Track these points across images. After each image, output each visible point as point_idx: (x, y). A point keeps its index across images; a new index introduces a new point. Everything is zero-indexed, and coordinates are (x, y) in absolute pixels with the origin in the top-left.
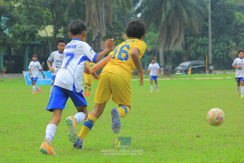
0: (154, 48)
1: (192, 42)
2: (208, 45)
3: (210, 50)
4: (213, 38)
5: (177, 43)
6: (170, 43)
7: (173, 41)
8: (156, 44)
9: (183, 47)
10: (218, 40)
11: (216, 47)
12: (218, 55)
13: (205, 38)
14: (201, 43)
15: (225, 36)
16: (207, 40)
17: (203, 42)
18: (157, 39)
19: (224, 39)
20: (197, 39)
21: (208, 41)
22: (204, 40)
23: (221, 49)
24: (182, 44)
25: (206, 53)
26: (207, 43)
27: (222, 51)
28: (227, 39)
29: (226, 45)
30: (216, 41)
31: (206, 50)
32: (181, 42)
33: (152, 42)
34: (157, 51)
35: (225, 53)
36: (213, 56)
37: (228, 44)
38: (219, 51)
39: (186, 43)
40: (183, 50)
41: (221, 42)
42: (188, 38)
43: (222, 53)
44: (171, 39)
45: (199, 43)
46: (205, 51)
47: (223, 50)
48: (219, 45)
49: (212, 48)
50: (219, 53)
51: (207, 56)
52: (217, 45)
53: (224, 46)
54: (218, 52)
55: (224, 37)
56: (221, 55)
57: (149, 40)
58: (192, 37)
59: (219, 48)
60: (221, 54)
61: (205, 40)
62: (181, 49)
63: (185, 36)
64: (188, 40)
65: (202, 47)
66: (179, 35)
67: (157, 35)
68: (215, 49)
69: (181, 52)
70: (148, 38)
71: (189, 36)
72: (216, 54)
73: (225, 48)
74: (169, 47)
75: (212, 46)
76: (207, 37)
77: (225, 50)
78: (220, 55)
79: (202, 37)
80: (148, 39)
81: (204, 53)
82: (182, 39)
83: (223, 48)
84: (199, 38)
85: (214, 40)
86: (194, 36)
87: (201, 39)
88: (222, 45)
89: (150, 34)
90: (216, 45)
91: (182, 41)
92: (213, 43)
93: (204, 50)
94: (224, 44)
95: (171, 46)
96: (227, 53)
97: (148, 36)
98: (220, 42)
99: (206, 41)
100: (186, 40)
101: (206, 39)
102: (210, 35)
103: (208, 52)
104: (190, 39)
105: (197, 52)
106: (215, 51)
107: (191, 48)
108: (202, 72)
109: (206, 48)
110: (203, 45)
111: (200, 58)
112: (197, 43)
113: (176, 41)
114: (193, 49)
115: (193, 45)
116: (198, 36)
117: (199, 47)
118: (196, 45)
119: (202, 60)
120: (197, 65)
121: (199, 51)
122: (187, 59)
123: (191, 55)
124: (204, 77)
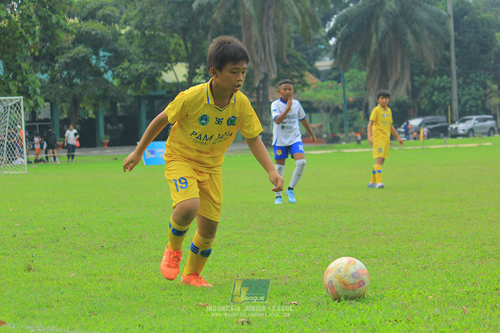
0: (359, 97)
1: (424, 84)
2: (450, 89)
3: (455, 97)
4: (458, 76)
7: (391, 83)
8: (362, 90)
9: (408, 94)
10: (468, 80)
11: (465, 92)
12: (468, 106)
13: (445, 77)
14: (439, 85)
15: (479, 74)
16: (449, 80)
17: (442, 85)
18: (365, 80)
19: (478, 79)
20: (433, 79)
21: (451, 83)
22: (443, 81)
23: (473, 95)
24: (407, 89)
25: (448, 103)
26: (449, 85)
27: (475, 99)
28: (482, 78)
29: (481, 89)
30: (464, 82)
31: (448, 98)
32: (404, 86)
33: (356, 86)
34: (365, 102)
35: (479, 102)
36: (460, 108)
37: (485, 86)
38: (470, 100)
39: (413, 86)
40: (409, 98)
41: (473, 83)
42: (416, 78)
43: (475, 102)
44: (387, 80)
45: (436, 87)
46: (446, 99)
47: (477, 97)
48: (469, 89)
49: (458, 95)
50: (470, 102)
51: (449, 107)
52: (467, 89)
53: (478, 90)
54: (468, 100)
55: (477, 76)
56: (473, 107)
57: (350, 83)
58: (423, 77)
59: (470, 94)
60: (474, 104)
61: (445, 81)
62: (406, 97)
63: (412, 75)
64: (417, 81)
65: (440, 93)
66: (402, 73)
67: (364, 74)
68: (463, 95)
69: (405, 101)
70: (348, 79)
71: (419, 75)
72: (465, 103)
73: (480, 93)
75: (458, 92)
76: (449, 75)
77: (480, 97)
79: (441, 76)
80: (349, 81)
81: (445, 103)
82: (407, 79)
83: (476, 94)
84: (436, 78)
85: (461, 80)
86: (427, 74)
87: (438, 78)
88: (474, 89)
89: (353, 73)
90: (464, 89)
91: (407, 84)
92: (459, 86)
93: (444, 98)
94: (478, 86)
96: (483, 102)
97: (349, 77)
98: (470, 84)
99: (448, 83)
100: (413, 81)
101: (446, 79)
102: (454, 73)
103: (451, 101)
104: (420, 80)
105: (433, 102)
106: (464, 99)
107: (423, 94)
108: (442, 135)
109: (448, 95)
110: (443, 89)
111: (438, 111)
112: (433, 86)
113: (397, 83)
114: (426, 96)
115: (426, 90)
116: (434, 74)
117: (436, 93)
118: (431, 89)
119: (441, 115)
120: (432, 123)
121: (437, 99)
122: (416, 113)
123: (422, 107)
124: (445, 143)
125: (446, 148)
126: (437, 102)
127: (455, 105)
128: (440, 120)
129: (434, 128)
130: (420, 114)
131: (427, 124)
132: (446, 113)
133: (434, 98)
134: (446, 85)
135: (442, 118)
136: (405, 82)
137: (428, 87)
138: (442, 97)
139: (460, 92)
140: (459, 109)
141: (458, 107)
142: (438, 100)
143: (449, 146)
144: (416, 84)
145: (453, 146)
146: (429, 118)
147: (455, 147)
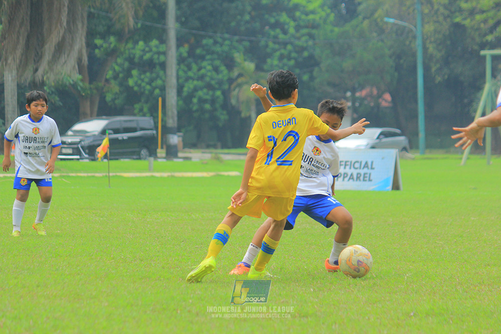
1: (113, 53)
2: (163, 66)
3: (172, 81)
4: (180, 42)
5: (62, 60)
6: (39, 58)
7: (49, 49)
9: (81, 72)
10: (198, 51)
11: (190, 74)
12: (195, 100)
13: (155, 42)
14: (141, 57)
15: (219, 40)
16: (162, 48)
17: (147, 56)
19: (218, 49)
20: (130, 45)
21: (164, 53)
22: (151, 50)
23: (208, 79)
24: (79, 61)
25: (157, 91)
26: (162, 58)
27: (209, 87)
28: (226, 48)
29: (223, 68)
30: (191, 53)
31: (159, 82)
32: (74, 55)
35: (218, 93)
36: (181, 103)
37: (230, 64)
38: (201, 89)
39: (91, 57)
40: (82, 80)
41: (208, 57)
42: (98, 42)
43: (211, 93)
44: (42, 43)
45: (136, 60)
46: (154, 84)
47: (213, 82)
48: (200, 69)
49: (178, 78)
50: (200, 93)
51: (160, 100)
52: (195, 67)
53: (216, 69)
54: (196, 89)
55: (216, 43)
56: (205, 101)
58: (112, 39)
59: (201, 78)
60: (208, 97)
61: (154, 49)
62: (77, 77)
63: (91, 35)
64: (99, 48)
65: (145, 72)
66: (70, 29)
68: (187, 79)
69: (74, 85)
71: (103, 37)
72: (191, 96)
73: (220, 76)
74: (36, 70)
75: (178, 71)
76: (162, 41)
77: (220, 83)
78: (202, 101)
79: (147, 39)
81: (152, 92)
82: (80, 43)
83: (212, 79)
84: (136, 43)
85: (184, 50)
86: (120, 36)
87: (141, 43)
88: (209, 67)
90: (190, 69)
91: (80, 52)
92: (181, 60)
93: (149, 83)
94: (217, 63)
95: (43, 66)
96: (226, 94)
98: (203, 58)
99: (159, 53)
100: (91, 46)
101: (157, 47)
102: (172, 35)
103: (163, 89)
104: (105, 45)
105: (129, 89)
106: (189, 86)
107: (110, 74)
108: (144, 152)
109: (158, 77)
110: (149, 66)
111: (137, 106)
112: (131, 60)
113: (60, 48)
114: (116, 77)
115: (116, 66)
116: (133, 36)
117: (135, 72)
118: (126, 64)
119: (144, 115)
120: (127, 130)
121: (136, 83)
122: (96, 109)
123: (109, 97)
124: (150, 169)
125: (152, 176)
126: (136, 88)
127: (172, 98)
128: (142, 125)
129: (130, 138)
130: (104, 111)
131: (116, 131)
132: (153, 111)
133: (131, 82)
134: (156, 56)
135: (146, 121)
136: (77, 47)
137: (119, 60)
138: (147, 80)
139: (181, 73)
140: (178, 104)
141: (178, 101)
142: (139, 86)
143: (157, 174)
144: (97, 51)
145: (165, 175)
146: (120, 120)
147: (168, 176)
